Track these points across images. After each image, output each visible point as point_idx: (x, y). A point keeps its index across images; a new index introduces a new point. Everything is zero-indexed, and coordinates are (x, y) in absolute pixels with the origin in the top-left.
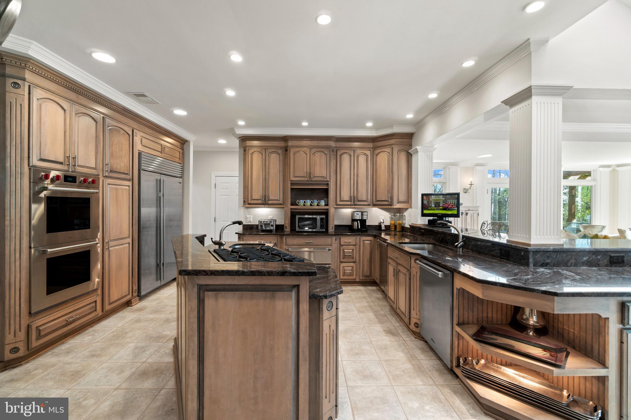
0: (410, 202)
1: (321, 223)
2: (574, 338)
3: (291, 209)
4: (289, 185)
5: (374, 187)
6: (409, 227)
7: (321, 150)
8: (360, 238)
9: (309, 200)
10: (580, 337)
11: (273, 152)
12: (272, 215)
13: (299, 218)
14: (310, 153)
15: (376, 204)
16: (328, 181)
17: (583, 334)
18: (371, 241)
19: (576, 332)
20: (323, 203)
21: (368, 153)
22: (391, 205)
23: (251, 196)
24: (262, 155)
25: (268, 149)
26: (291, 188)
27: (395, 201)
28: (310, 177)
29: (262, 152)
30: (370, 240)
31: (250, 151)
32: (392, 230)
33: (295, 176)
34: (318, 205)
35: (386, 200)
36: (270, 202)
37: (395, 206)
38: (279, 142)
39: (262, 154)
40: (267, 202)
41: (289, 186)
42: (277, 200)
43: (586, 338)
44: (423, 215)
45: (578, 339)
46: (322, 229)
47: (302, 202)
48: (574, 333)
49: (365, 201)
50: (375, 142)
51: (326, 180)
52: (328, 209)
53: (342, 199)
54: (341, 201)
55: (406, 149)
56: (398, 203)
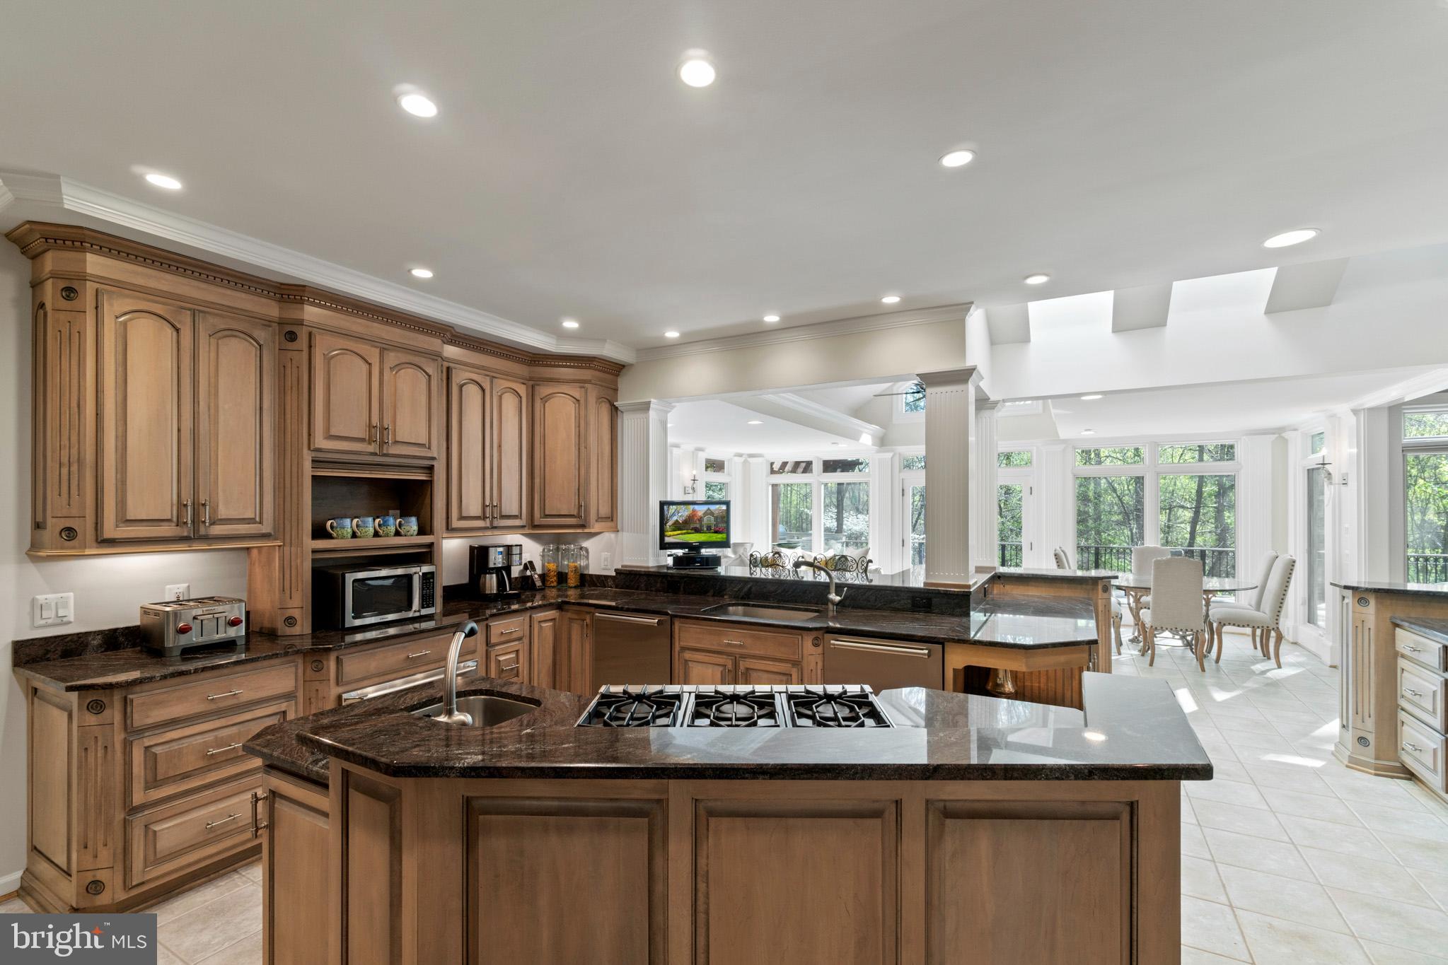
0: (614, 519)
1: (423, 589)
2: (1039, 693)
3: (314, 551)
4: (307, 464)
5: (537, 481)
6: (614, 574)
7: (416, 360)
8: (530, 617)
9: (370, 519)
10: (1047, 689)
11: (231, 333)
12: (184, 582)
13: (355, 581)
14: (382, 362)
15: (543, 523)
16: (434, 459)
17: (1051, 685)
18: (554, 619)
19: (1042, 685)
20: (412, 524)
21: (522, 390)
22: (583, 526)
23: (122, 503)
24: (175, 333)
25: (208, 313)
26: (313, 476)
27: (593, 516)
28: (383, 443)
29: (180, 322)
30: (550, 618)
31: (111, 305)
32: (552, 585)
33: (331, 436)
34: (397, 534)
35: (572, 513)
36: (217, 530)
37: (593, 528)
38: (256, 298)
39: (177, 330)
40: (202, 531)
41: (308, 470)
42: (250, 521)
43: (1056, 689)
44: (664, 546)
45: (1046, 692)
46: (428, 607)
47: (348, 525)
48: (1039, 687)
49: (515, 517)
50: (539, 365)
51: (430, 455)
52: (431, 545)
53: (464, 514)
54: (462, 518)
55: (609, 398)
56: (596, 521)
